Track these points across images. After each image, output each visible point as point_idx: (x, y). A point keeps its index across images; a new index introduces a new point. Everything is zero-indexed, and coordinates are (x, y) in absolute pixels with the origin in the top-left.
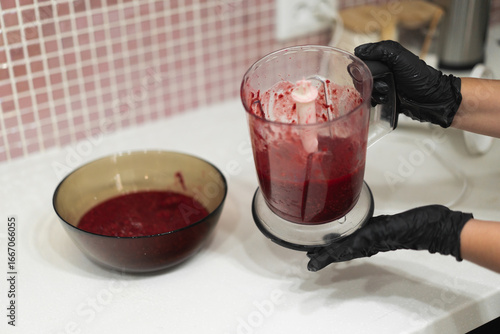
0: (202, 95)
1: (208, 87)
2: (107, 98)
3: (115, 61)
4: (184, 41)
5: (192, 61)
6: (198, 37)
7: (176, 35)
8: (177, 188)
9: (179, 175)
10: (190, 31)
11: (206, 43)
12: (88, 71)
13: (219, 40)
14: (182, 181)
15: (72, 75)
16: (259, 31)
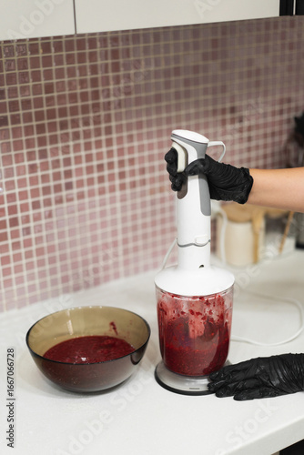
0: (121, 269)
1: (126, 263)
2: (53, 271)
3: (59, 244)
4: (109, 229)
5: (115, 244)
6: (119, 227)
7: (104, 225)
8: (112, 334)
9: (112, 324)
10: (114, 222)
11: (125, 230)
12: (40, 252)
13: (135, 228)
14: (115, 329)
15: (29, 255)
16: (163, 221)
